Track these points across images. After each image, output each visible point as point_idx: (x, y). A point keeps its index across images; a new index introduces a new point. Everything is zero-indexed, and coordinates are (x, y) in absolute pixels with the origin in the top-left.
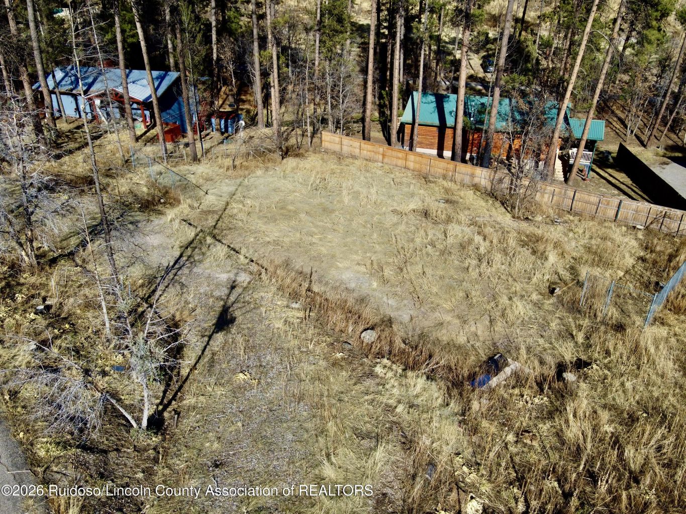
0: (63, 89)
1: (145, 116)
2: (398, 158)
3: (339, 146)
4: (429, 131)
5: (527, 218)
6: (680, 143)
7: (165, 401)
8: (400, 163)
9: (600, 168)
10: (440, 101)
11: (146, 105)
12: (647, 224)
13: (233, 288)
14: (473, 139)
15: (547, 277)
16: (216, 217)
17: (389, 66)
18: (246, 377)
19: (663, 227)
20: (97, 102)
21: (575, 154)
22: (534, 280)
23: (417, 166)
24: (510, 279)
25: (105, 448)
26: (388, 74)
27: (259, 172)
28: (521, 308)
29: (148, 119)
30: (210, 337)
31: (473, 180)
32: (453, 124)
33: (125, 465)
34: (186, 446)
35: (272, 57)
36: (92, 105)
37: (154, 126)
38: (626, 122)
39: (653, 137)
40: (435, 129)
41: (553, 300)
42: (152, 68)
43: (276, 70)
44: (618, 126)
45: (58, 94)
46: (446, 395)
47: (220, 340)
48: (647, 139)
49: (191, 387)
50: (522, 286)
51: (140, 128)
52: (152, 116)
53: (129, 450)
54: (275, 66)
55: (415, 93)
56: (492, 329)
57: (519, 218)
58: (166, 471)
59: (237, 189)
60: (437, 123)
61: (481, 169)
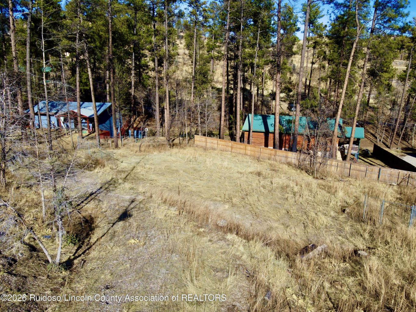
0: (43, 112)
1: (90, 127)
2: (241, 149)
3: (205, 143)
4: (259, 135)
5: (322, 178)
6: (410, 147)
7: (76, 255)
8: (242, 151)
9: (364, 157)
10: (265, 119)
11: (90, 119)
12: (399, 182)
13: (133, 202)
14: (285, 140)
15: (339, 204)
16: (126, 174)
17: (234, 105)
18: (136, 242)
19: (409, 184)
20: (62, 119)
21: (348, 147)
22: (331, 205)
23: (253, 153)
24: (315, 204)
25: (26, 275)
26: (234, 109)
27: (155, 153)
28: (323, 220)
29: (91, 129)
30: (114, 224)
31: (287, 160)
32: (273, 131)
33: (39, 286)
34: (87, 278)
35: (166, 92)
36: (58, 121)
37: (95, 132)
38: (376, 135)
39: (393, 143)
40: (263, 134)
41: (344, 215)
42: (96, 101)
43: (168, 99)
44: (371, 138)
45: (39, 115)
46: (277, 255)
47: (120, 225)
48: (389, 144)
49: (96, 248)
50: (323, 208)
51: (86, 133)
52: (94, 127)
53: (43, 278)
54: (167, 96)
55: (250, 115)
56: (306, 231)
57: (317, 178)
58: (69, 291)
59: (141, 161)
60: (263, 130)
61: (291, 153)
